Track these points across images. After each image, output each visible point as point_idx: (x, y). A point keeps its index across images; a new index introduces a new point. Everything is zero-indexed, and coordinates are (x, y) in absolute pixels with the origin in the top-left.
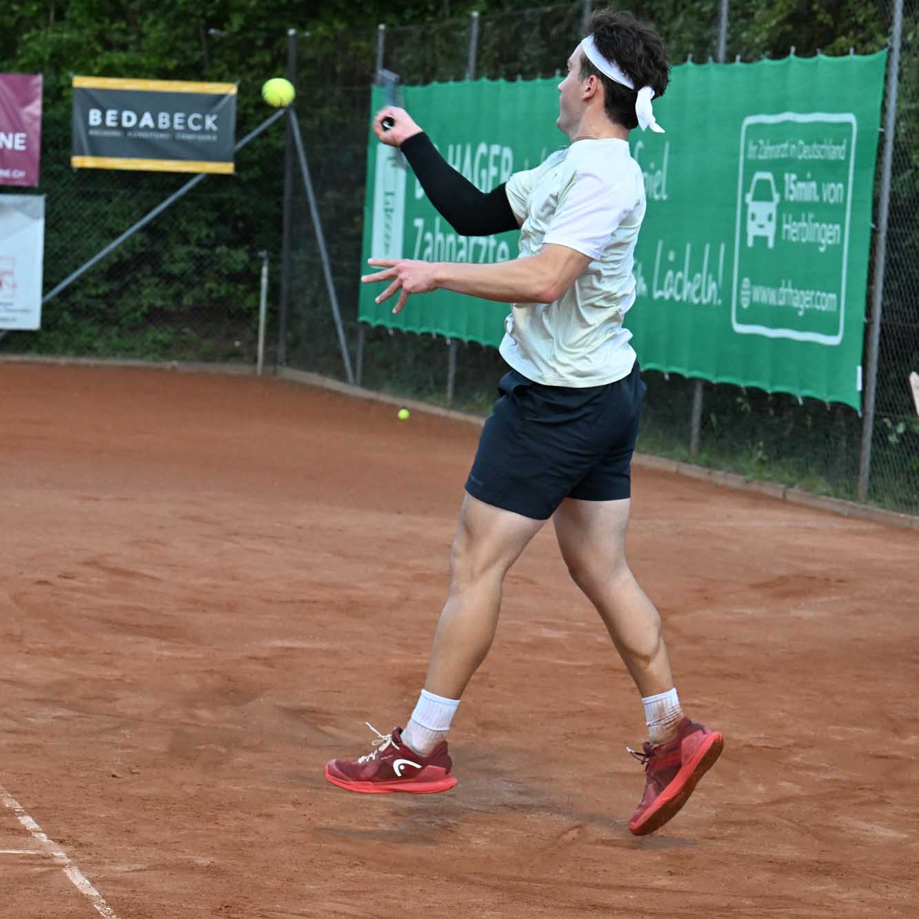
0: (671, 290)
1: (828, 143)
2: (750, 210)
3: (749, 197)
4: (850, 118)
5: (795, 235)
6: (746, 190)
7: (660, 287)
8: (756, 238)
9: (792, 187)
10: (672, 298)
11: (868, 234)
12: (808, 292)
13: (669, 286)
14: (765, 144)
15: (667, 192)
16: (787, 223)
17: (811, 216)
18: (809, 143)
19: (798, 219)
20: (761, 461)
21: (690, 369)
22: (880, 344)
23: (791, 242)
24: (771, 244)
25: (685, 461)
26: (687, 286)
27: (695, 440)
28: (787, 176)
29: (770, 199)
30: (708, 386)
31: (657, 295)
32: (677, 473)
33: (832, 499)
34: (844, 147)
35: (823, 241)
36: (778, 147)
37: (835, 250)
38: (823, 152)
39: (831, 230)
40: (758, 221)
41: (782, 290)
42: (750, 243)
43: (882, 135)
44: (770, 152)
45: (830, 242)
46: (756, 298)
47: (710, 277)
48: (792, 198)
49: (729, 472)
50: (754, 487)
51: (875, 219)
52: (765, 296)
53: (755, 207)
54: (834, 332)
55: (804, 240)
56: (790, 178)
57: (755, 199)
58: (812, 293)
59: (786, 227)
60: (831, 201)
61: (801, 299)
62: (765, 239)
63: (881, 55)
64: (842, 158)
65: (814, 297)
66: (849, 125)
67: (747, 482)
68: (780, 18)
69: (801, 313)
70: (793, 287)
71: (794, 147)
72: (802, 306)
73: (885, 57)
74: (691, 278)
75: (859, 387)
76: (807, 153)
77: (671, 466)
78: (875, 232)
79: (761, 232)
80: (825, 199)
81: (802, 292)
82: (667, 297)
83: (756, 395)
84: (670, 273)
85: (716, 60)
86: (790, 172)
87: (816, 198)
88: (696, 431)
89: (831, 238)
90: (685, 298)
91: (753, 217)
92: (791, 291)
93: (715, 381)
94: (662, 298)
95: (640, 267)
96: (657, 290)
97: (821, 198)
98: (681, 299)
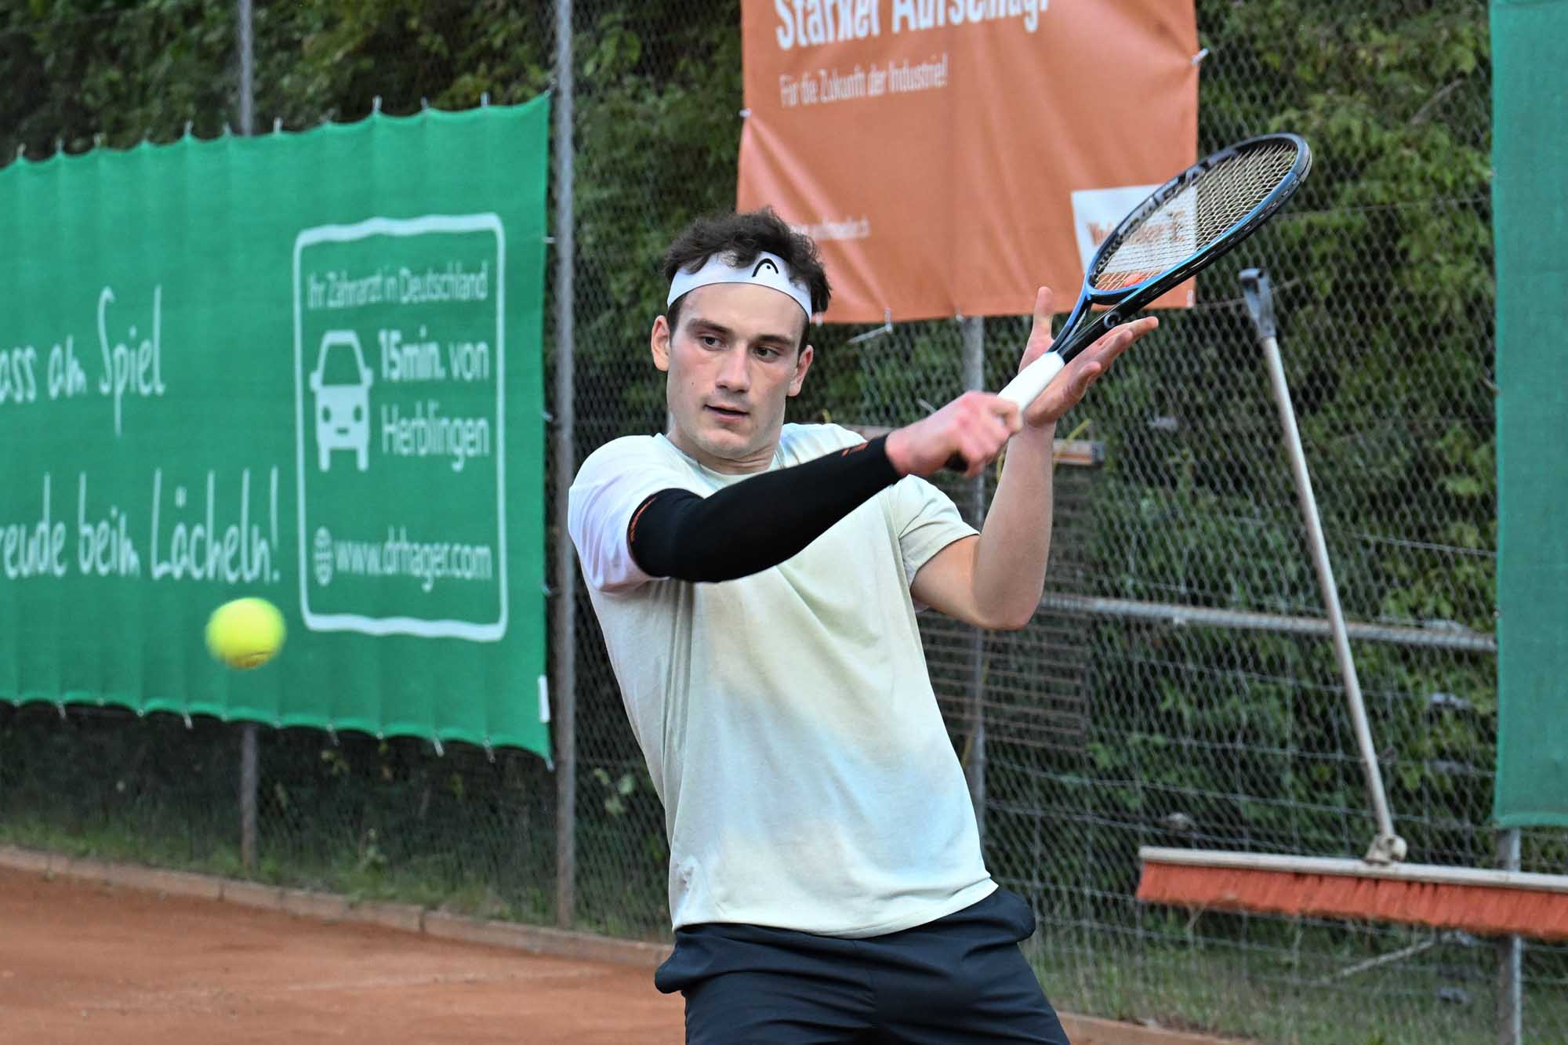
0: (184, 559)
1: (454, 271)
2: (320, 405)
3: (316, 379)
4: (490, 221)
5: (406, 443)
6: (309, 365)
7: (164, 556)
8: (335, 454)
9: (395, 355)
10: (187, 575)
11: (539, 433)
12: (437, 546)
13: (179, 554)
14: (339, 279)
15: (163, 379)
16: (390, 421)
17: (433, 406)
18: (420, 272)
19: (409, 414)
20: (375, 866)
21: (231, 704)
22: (577, 633)
23: (400, 456)
24: (363, 463)
25: (234, 876)
26: (214, 551)
27: (249, 836)
28: (382, 336)
29: (356, 380)
30: (266, 735)
31: (158, 571)
32: (221, 899)
33: (510, 925)
34: (483, 276)
35: (458, 451)
36: (365, 283)
37: (482, 466)
38: (446, 288)
39: (470, 431)
40: (337, 421)
41: (390, 545)
42: (325, 463)
43: (552, 250)
44: (349, 293)
45: (471, 452)
46: (343, 564)
47: (256, 530)
48: (395, 375)
49: (316, 890)
50: (367, 914)
51: (551, 405)
52: (359, 558)
53: (327, 397)
54: (492, 618)
55: (423, 451)
56: (388, 339)
57: (327, 381)
58: (446, 547)
59: (388, 429)
60: (468, 376)
61: (426, 559)
62: (352, 454)
63: (540, 101)
64: (483, 295)
65: (450, 552)
66: (490, 234)
67: (352, 906)
68: (350, 46)
69: (427, 587)
70: (411, 540)
71: (392, 281)
72: (428, 574)
73: (546, 108)
74: (219, 536)
75: (545, 715)
76: (417, 290)
77: (208, 888)
78: (551, 429)
79: (343, 443)
80: (456, 373)
81: (427, 548)
82: (178, 573)
83: (357, 743)
84: (180, 530)
85: (237, 131)
86: (390, 328)
87: (440, 373)
88: (249, 817)
89: (472, 444)
90: (211, 574)
91: (327, 415)
92: (405, 546)
93: (278, 722)
94: (168, 576)
95: (123, 521)
96: (159, 562)
97: (449, 372)
98: (205, 576)
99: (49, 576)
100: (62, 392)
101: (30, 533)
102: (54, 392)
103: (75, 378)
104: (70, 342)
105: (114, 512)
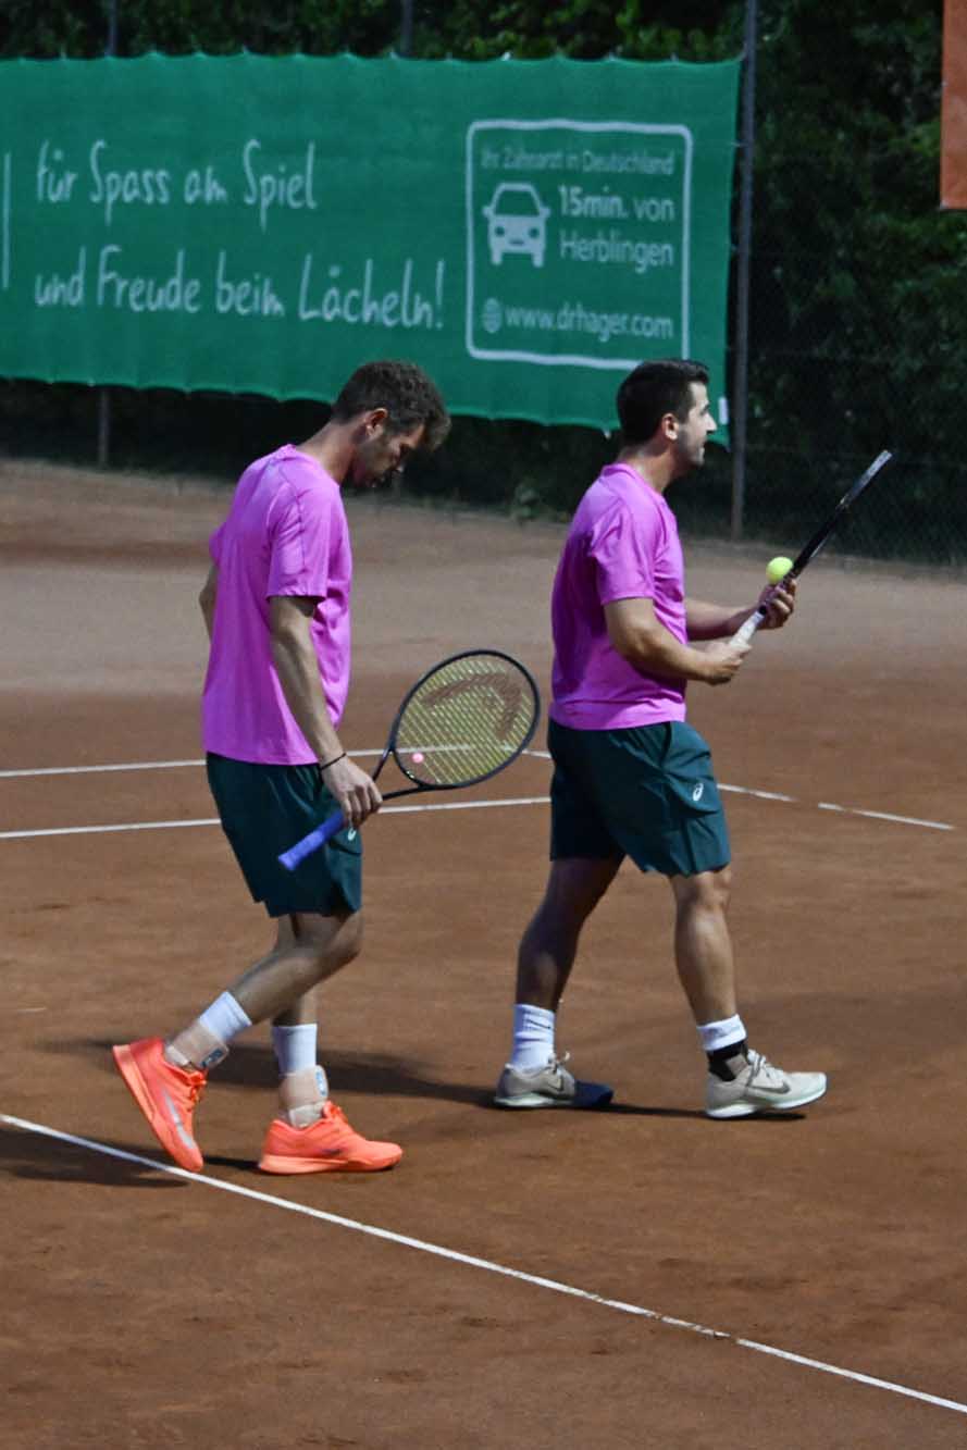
0: (336, 310)
1: (640, 156)
2: (492, 227)
3: (488, 211)
4: (681, 130)
5: (585, 253)
6: (482, 198)
7: (314, 306)
8: (508, 255)
9: (575, 200)
10: (339, 319)
12: (616, 316)
13: (331, 306)
14: (516, 152)
15: (316, 200)
16: (569, 238)
17: (613, 234)
18: (604, 154)
19: (592, 236)
23: (578, 261)
24: (538, 261)
26: (371, 306)
28: (563, 188)
29: (534, 213)
31: (305, 315)
34: (671, 160)
35: (641, 262)
36: (544, 156)
37: (666, 276)
38: (630, 164)
39: (655, 250)
40: (512, 236)
41: (565, 313)
42: (497, 259)
44: (528, 161)
45: (655, 263)
46: (513, 322)
47: (418, 296)
48: (576, 213)
51: (735, 240)
52: (532, 319)
53: (501, 221)
55: (603, 259)
56: (569, 191)
57: (500, 211)
58: (625, 318)
59: (565, 244)
60: (653, 218)
61: (603, 323)
62: (526, 256)
63: (731, 64)
64: (670, 171)
65: (628, 325)
66: (679, 139)
69: (604, 339)
70: (588, 311)
71: (574, 157)
72: (605, 332)
73: (737, 68)
74: (377, 296)
75: (724, 420)
76: (599, 165)
79: (517, 249)
80: (640, 216)
81: (605, 317)
82: (329, 317)
84: (334, 292)
86: (569, 185)
87: (623, 214)
89: (656, 258)
90: (367, 320)
91: (500, 232)
92: (581, 314)
94: (319, 321)
95: (267, 284)
96: (307, 309)
97: (633, 216)
98: (360, 321)
99: (181, 312)
100: (199, 201)
101: (160, 284)
102: (190, 199)
103: (215, 191)
104: (209, 171)
105: (257, 277)
